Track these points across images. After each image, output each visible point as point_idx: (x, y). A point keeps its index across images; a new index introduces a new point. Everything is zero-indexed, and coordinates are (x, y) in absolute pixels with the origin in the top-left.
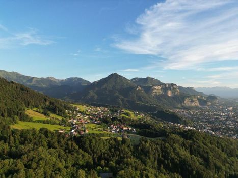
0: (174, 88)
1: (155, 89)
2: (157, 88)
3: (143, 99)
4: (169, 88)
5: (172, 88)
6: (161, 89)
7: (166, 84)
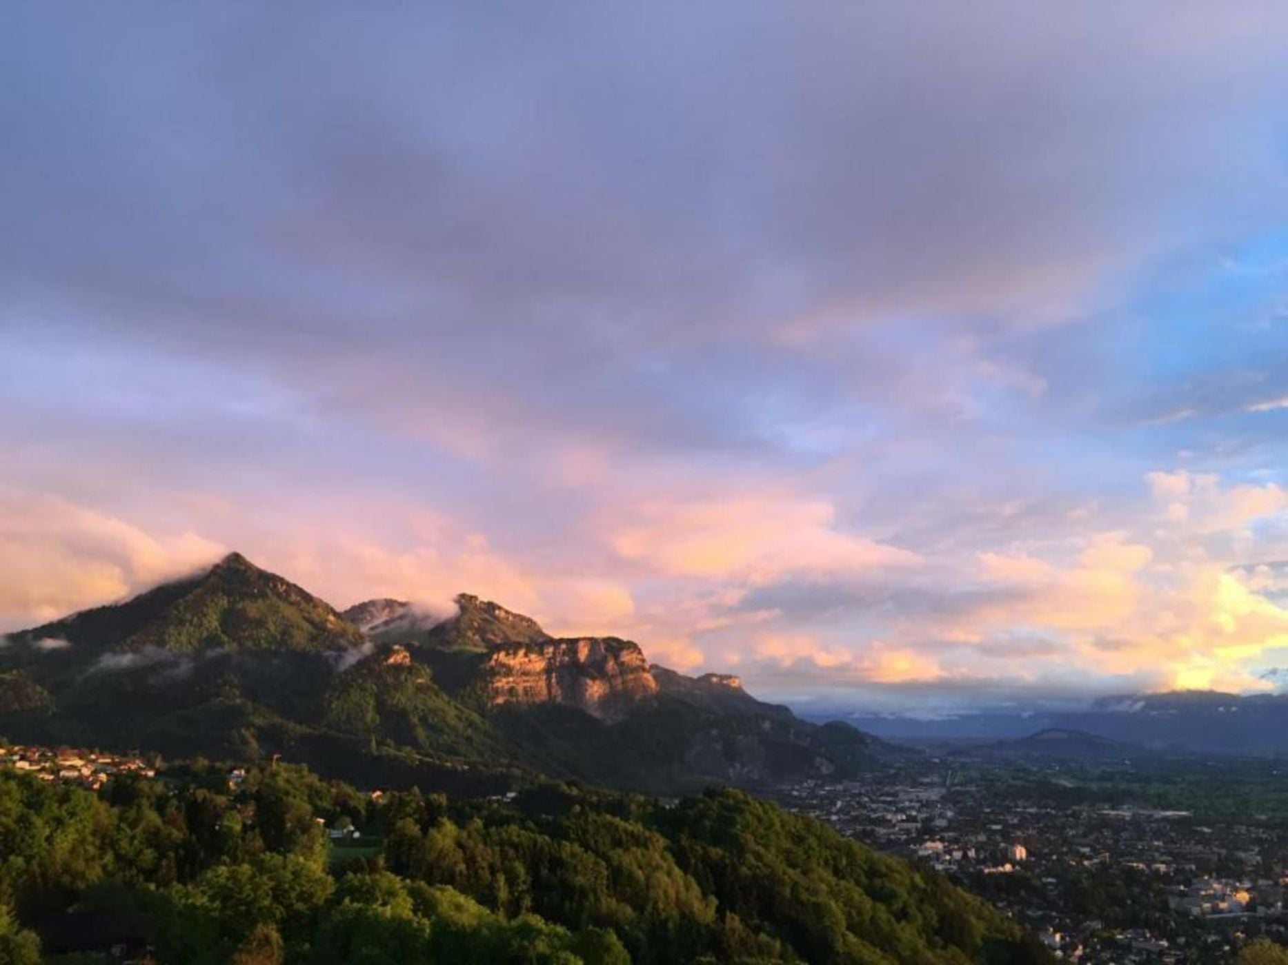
0: (623, 669)
1: (509, 671)
2: (517, 660)
3: (421, 733)
4: (596, 668)
5: (611, 665)
6: (548, 671)
7: (573, 642)
